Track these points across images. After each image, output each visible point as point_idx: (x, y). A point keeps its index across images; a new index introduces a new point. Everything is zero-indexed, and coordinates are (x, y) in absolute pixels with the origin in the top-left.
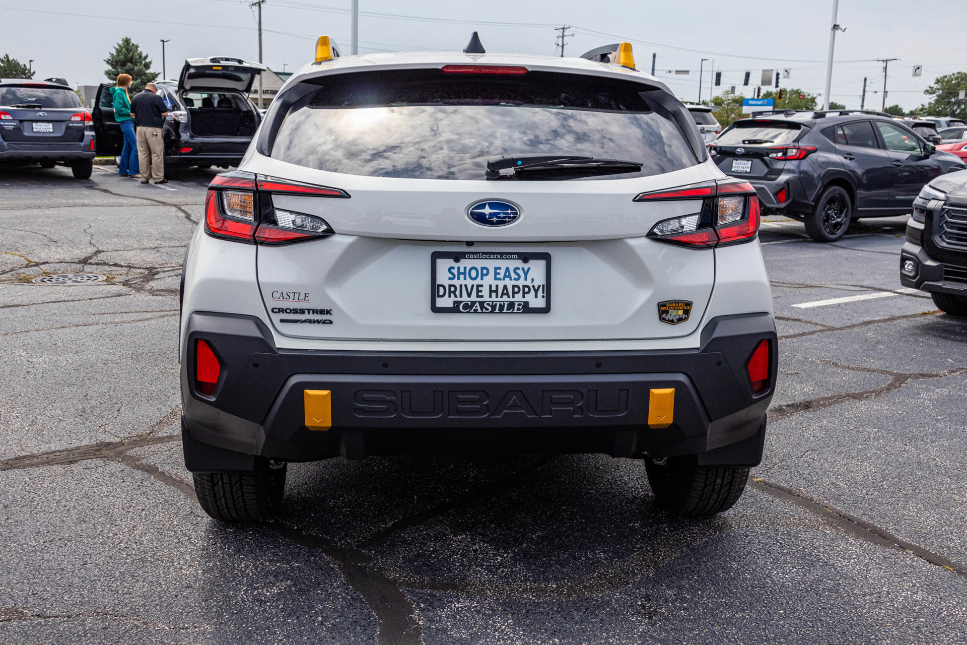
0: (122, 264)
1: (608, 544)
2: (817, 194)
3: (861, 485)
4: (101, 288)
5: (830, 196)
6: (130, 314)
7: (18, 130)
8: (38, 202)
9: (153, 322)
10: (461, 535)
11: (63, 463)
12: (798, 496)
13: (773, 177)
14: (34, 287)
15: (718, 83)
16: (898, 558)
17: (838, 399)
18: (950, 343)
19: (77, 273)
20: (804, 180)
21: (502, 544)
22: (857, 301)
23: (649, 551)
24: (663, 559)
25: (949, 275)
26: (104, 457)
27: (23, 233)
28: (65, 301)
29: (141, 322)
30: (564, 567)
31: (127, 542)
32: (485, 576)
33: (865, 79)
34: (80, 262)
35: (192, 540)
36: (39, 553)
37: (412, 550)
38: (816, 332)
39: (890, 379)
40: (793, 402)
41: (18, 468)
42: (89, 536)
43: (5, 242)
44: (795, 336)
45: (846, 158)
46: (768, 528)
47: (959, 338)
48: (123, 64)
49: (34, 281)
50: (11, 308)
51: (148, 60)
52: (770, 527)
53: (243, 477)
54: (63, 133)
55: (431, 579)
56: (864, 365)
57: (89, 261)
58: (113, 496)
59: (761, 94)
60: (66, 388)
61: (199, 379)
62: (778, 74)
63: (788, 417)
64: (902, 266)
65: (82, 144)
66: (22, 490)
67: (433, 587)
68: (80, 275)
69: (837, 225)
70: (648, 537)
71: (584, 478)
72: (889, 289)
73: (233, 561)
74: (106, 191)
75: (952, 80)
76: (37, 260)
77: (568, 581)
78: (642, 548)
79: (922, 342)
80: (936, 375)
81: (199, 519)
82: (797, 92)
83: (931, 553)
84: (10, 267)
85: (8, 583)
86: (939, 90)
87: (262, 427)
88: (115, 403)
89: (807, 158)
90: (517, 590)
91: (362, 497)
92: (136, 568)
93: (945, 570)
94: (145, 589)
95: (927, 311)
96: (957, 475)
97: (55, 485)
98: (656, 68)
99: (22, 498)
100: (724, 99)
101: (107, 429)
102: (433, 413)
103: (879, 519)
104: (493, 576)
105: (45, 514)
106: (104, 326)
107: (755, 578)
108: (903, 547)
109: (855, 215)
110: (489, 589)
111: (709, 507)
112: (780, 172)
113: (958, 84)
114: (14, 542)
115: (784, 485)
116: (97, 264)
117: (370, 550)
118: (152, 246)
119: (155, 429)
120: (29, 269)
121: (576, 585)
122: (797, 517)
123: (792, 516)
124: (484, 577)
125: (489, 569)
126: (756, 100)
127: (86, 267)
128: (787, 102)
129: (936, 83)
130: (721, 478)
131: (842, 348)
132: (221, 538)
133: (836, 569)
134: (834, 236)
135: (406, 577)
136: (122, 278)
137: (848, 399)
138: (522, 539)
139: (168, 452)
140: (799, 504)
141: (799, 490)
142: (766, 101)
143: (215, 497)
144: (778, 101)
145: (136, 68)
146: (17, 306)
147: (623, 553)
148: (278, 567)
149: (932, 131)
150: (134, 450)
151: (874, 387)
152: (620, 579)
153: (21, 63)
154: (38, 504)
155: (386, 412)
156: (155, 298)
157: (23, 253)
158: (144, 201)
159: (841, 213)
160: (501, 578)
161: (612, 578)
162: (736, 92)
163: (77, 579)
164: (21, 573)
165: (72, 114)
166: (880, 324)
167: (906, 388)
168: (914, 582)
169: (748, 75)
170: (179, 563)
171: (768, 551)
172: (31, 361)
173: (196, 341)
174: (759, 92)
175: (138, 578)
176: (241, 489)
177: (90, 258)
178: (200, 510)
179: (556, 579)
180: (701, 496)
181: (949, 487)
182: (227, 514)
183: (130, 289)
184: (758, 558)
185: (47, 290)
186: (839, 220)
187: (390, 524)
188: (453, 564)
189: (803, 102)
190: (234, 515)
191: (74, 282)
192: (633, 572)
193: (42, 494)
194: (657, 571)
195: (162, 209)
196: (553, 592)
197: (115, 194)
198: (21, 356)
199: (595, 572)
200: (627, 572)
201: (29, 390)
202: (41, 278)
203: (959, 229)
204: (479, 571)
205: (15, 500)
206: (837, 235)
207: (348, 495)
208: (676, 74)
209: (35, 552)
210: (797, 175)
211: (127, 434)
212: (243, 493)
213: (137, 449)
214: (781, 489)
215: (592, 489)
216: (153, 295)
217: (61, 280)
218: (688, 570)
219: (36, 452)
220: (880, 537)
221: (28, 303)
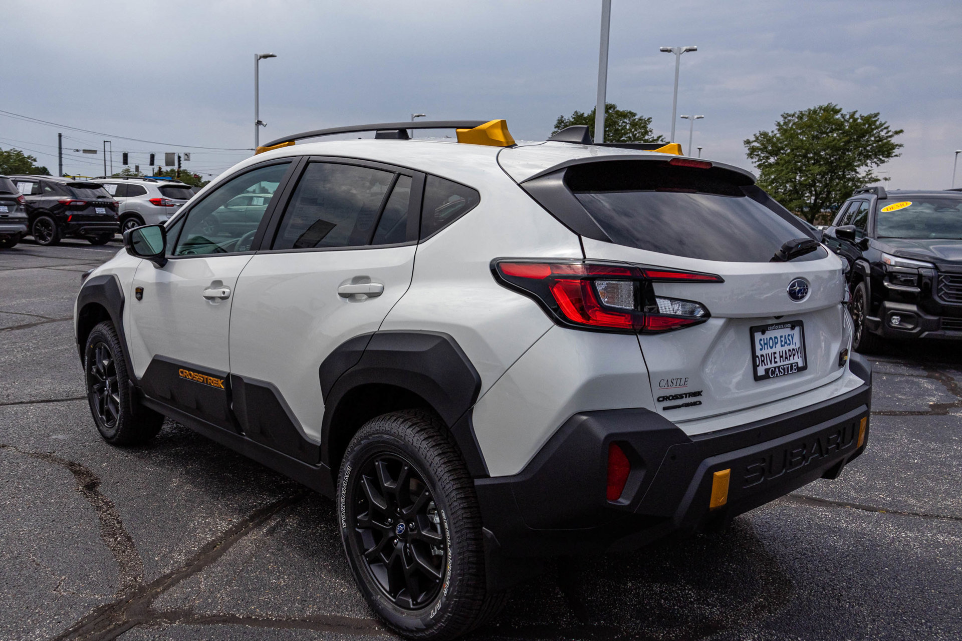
15: (126, 162)
25: (947, 326)
26: (139, 623)
62: (179, 157)
93: (884, 514)
98: (62, 147)
102: (781, 470)
155: (758, 478)
168: (890, 526)
169: (152, 157)
173: (611, 444)
208: (83, 153)
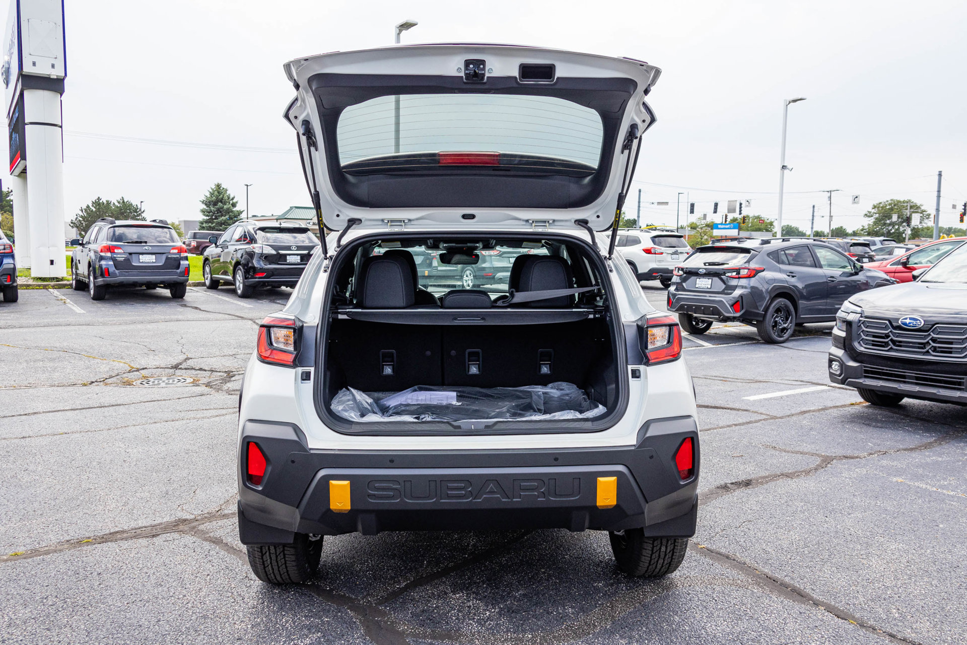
0: (206, 369)
1: (576, 600)
2: (766, 305)
3: (786, 551)
4: (187, 389)
5: (777, 306)
6: (210, 411)
7: (127, 261)
8: (141, 318)
9: (227, 417)
10: (459, 593)
11: (148, 537)
12: (734, 560)
13: (729, 291)
14: (134, 389)
15: (692, 211)
16: (811, 613)
17: (774, 477)
18: (871, 429)
19: (170, 376)
20: (755, 293)
21: (491, 601)
22: (797, 394)
23: (608, 607)
24: (619, 613)
25: (869, 374)
26: (181, 531)
27: (128, 344)
28: (158, 401)
29: (217, 418)
30: (539, 620)
31: (193, 602)
32: (475, 627)
33: (814, 207)
34: (172, 368)
35: (245, 600)
36: (122, 613)
37: (419, 607)
38: (761, 420)
39: (818, 461)
40: (736, 481)
41: (111, 541)
42: (163, 598)
43: (113, 352)
44: (743, 424)
45: (789, 276)
46: (706, 587)
47: (879, 425)
48: (215, 204)
49: (134, 383)
50: (114, 407)
51: (234, 201)
52: (709, 586)
53: (286, 548)
54: (163, 261)
55: (432, 631)
56: (797, 449)
57: (180, 367)
58: (185, 564)
59: (728, 220)
60: (154, 474)
61: (250, 473)
62: (741, 204)
63: (731, 493)
64: (830, 366)
65: (178, 271)
66: (113, 560)
67: (434, 638)
68: (171, 379)
69: (784, 330)
70: (609, 595)
71: (561, 546)
72: (825, 383)
73: (276, 617)
74: (196, 308)
75: (886, 206)
76: (138, 367)
77: (541, 632)
78: (603, 604)
79: (848, 428)
80: (857, 457)
81: (252, 582)
82: (758, 217)
83: (840, 610)
84: (116, 372)
85: (97, 638)
86: (876, 213)
87: (297, 510)
88: (192, 486)
89: (757, 277)
90: (500, 640)
91: (383, 562)
92: (198, 623)
93: (850, 624)
94: (205, 642)
95: (854, 402)
96: (867, 543)
97: (139, 555)
98: (641, 201)
99: (113, 566)
100: (698, 224)
101: (184, 508)
102: (428, 498)
103: (799, 579)
104: (481, 628)
105: (130, 580)
106: (188, 421)
107: (693, 629)
108: (816, 604)
109: (799, 321)
110: (477, 639)
111: (657, 570)
112: (734, 288)
113: (892, 209)
114: (103, 603)
115: (723, 551)
116: (186, 369)
117: (386, 607)
118: (231, 353)
119: (223, 507)
120: (132, 373)
121: (548, 636)
122: (731, 578)
123: (728, 577)
124: (474, 629)
125: (479, 622)
126: (724, 224)
127: (177, 371)
128: (750, 225)
129: (873, 208)
130: (664, 547)
131: (781, 434)
132: (268, 598)
133: (759, 622)
134: (782, 339)
135: (412, 629)
136: (205, 381)
137: (782, 478)
138: (508, 596)
139: (231, 526)
140: (734, 567)
141: (735, 555)
142: (732, 225)
143: (264, 564)
144: (742, 225)
145: (225, 207)
146: (120, 405)
147: (587, 608)
148: (312, 622)
149: (867, 249)
150: (205, 525)
151: (805, 468)
152: (583, 631)
153: (134, 204)
154: (125, 572)
155: (393, 497)
156: (230, 396)
157: (127, 360)
158: (227, 316)
159: (787, 320)
160: (488, 629)
161: (576, 629)
162: (707, 219)
163: (151, 633)
164: (108, 629)
165: (171, 248)
166: (814, 413)
167: (832, 468)
168: (823, 633)
169: (716, 205)
170: (233, 619)
171: (705, 607)
172: (127, 451)
173: (248, 443)
174: (726, 218)
175: (200, 632)
176: (284, 557)
177: (181, 364)
178: (253, 576)
179: (532, 630)
180: (650, 561)
181: (859, 553)
182: (273, 578)
183: (211, 389)
184: (696, 613)
185: (145, 391)
186: (785, 325)
187: (403, 585)
188: (450, 618)
189: (762, 226)
190: (279, 578)
191: (167, 384)
192: (594, 625)
193: (129, 563)
194: (613, 623)
195: (240, 322)
196: (528, 641)
197: (203, 311)
198: (120, 447)
199: (563, 624)
200: (589, 624)
201: (125, 476)
202: (141, 381)
203: (874, 336)
204: (471, 624)
205: (107, 569)
206: (785, 338)
207: (371, 561)
208: (658, 205)
209: (119, 611)
210: (749, 290)
211: (200, 511)
212: (285, 561)
213: (208, 524)
214: (720, 554)
215: (567, 555)
216: (229, 394)
217: (156, 382)
218: (639, 623)
219: (126, 528)
220: (799, 595)
221: (129, 402)
